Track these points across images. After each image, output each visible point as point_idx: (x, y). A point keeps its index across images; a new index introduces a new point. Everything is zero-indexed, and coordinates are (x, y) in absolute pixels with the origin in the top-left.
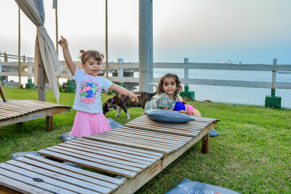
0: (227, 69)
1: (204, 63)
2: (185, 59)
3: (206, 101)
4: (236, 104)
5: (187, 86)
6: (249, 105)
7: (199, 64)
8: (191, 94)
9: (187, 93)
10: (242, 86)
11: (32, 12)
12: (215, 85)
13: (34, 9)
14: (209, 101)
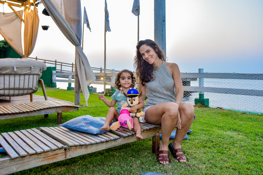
0: (237, 79)
1: (216, 73)
2: (199, 69)
3: (218, 107)
4: (245, 112)
5: (202, 93)
6: (259, 114)
7: (211, 74)
8: (204, 101)
9: (200, 100)
10: (252, 95)
11: (71, 36)
12: (226, 93)
13: (73, 34)
14: (221, 108)
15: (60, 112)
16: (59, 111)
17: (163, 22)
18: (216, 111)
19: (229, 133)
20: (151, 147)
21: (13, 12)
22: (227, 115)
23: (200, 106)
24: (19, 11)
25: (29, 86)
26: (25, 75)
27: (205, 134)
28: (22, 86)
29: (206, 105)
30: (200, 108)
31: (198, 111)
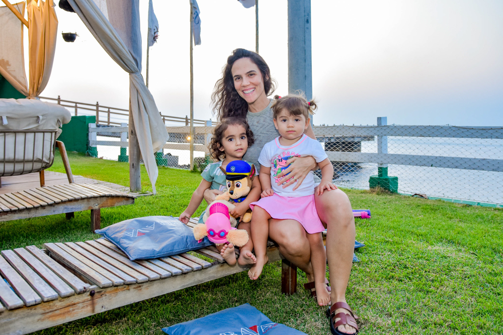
0: (454, 137)
1: (412, 126)
2: (378, 118)
3: (416, 194)
4: (470, 204)
5: (384, 166)
6: (498, 207)
7: (402, 127)
8: (389, 182)
9: (381, 179)
10: (483, 170)
11: (120, 54)
12: (432, 166)
13: (123, 50)
14: (421, 196)
15: (97, 207)
16: (93, 207)
17: (306, 24)
18: (412, 202)
19: (439, 248)
20: (280, 279)
21: (5, 5)
22: (434, 210)
23: (380, 193)
24: (17, 4)
25: (35, 156)
26: (25, 132)
27: (391, 251)
28: (20, 156)
29: (393, 190)
30: (381, 197)
31: (375, 202)
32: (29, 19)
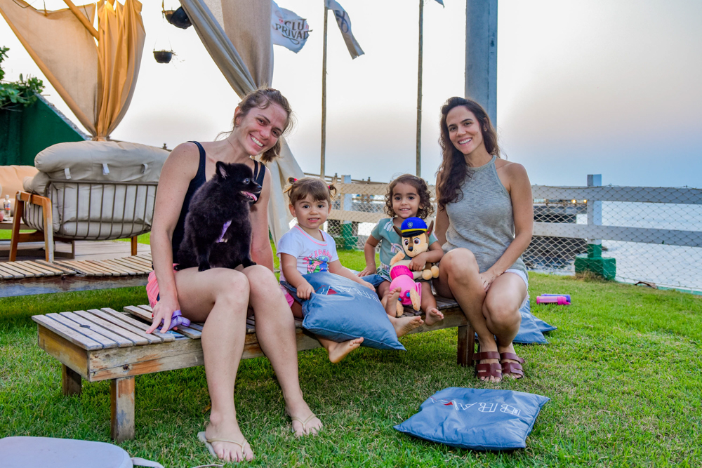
0: (694, 203)
1: (636, 188)
2: (588, 176)
3: (640, 283)
5: (597, 243)
7: (622, 189)
8: (602, 265)
9: (591, 261)
12: (663, 243)
13: (243, 76)
14: (649, 285)
17: (490, 47)
18: (631, 292)
19: (653, 336)
21: (68, 7)
22: (659, 300)
23: (589, 279)
24: (84, 6)
25: (136, 215)
26: (126, 185)
27: (589, 336)
28: (118, 215)
29: (608, 276)
30: (589, 284)
31: (580, 290)
32: (100, 27)
